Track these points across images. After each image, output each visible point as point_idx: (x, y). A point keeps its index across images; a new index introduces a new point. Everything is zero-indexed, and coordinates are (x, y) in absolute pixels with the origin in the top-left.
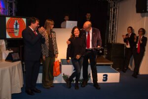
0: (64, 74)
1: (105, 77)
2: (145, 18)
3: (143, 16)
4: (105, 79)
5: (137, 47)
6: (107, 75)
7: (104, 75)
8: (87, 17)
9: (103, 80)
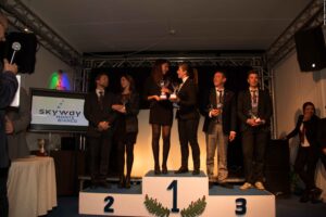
0: (147, 197)
1: (240, 204)
4: (240, 210)
6: (244, 201)
7: (238, 200)
9: (237, 212)
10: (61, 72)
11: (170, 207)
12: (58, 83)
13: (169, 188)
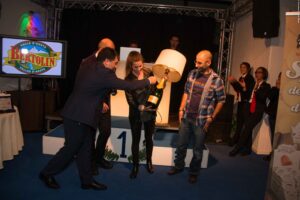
2: (271, 48)
3: (268, 45)
5: (251, 101)
8: (172, 42)
10: (31, 13)
11: (119, 153)
12: (29, 24)
13: (119, 137)
